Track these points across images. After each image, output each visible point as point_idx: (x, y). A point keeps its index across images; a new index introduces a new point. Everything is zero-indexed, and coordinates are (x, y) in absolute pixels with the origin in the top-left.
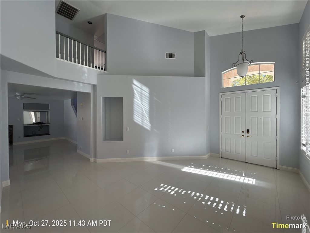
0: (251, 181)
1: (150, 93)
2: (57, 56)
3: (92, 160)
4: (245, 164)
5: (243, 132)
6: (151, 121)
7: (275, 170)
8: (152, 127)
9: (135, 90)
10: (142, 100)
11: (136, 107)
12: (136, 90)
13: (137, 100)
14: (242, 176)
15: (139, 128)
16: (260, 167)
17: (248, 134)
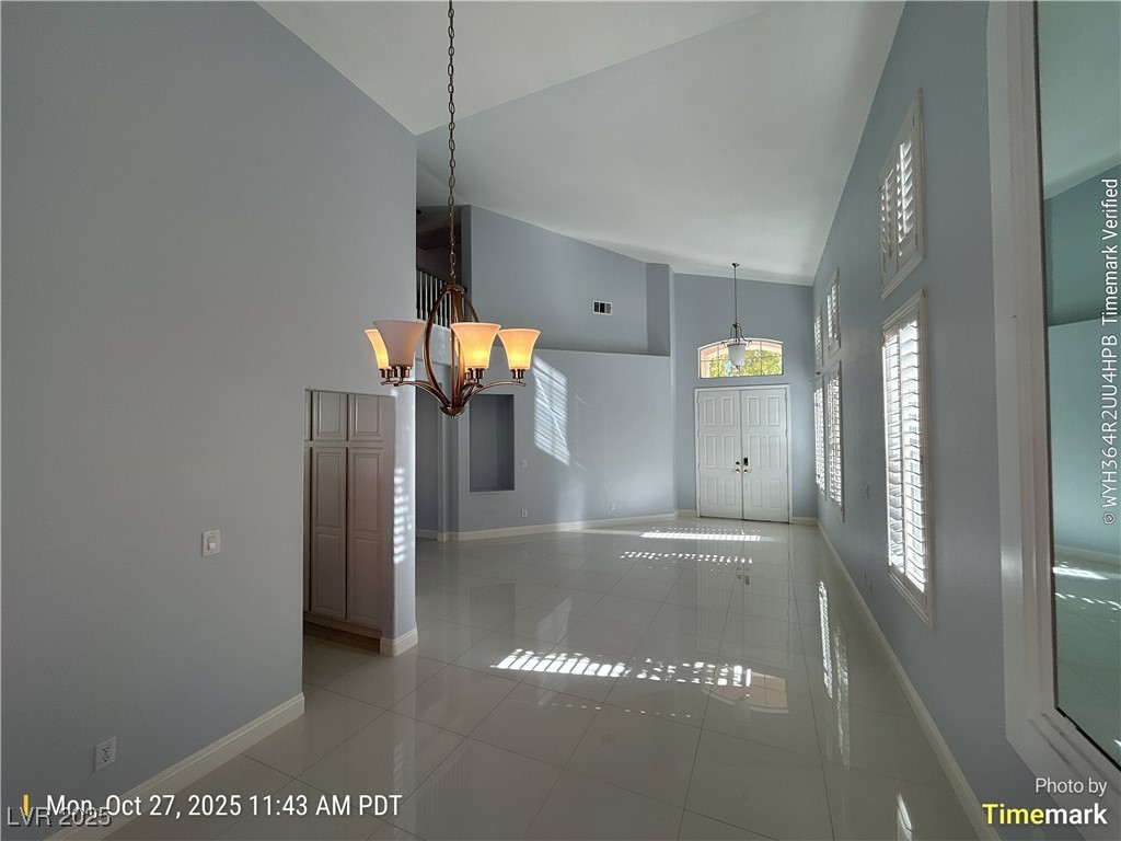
0: (754, 538)
1: (569, 387)
2: (419, 317)
3: (445, 536)
4: (741, 523)
5: (738, 463)
6: (570, 446)
7: (787, 526)
8: (573, 457)
9: (538, 381)
10: (551, 401)
11: (539, 416)
12: (541, 380)
13: (542, 401)
14: (741, 534)
15: (547, 461)
16: (763, 524)
17: (745, 468)
